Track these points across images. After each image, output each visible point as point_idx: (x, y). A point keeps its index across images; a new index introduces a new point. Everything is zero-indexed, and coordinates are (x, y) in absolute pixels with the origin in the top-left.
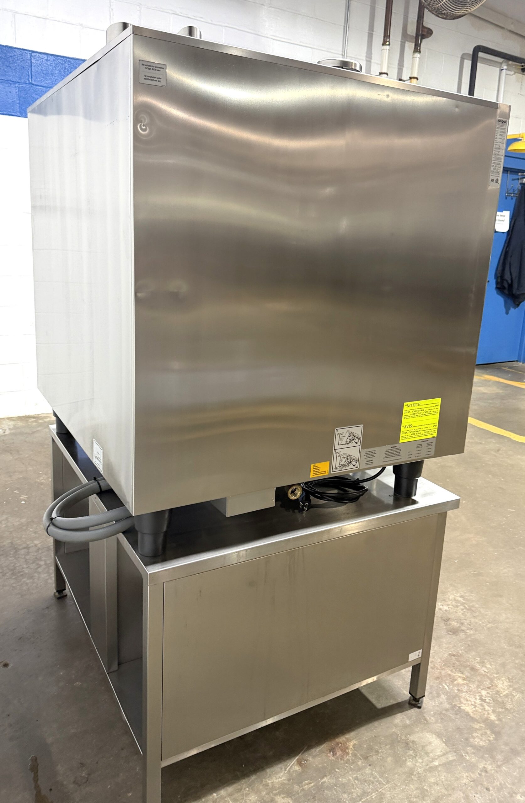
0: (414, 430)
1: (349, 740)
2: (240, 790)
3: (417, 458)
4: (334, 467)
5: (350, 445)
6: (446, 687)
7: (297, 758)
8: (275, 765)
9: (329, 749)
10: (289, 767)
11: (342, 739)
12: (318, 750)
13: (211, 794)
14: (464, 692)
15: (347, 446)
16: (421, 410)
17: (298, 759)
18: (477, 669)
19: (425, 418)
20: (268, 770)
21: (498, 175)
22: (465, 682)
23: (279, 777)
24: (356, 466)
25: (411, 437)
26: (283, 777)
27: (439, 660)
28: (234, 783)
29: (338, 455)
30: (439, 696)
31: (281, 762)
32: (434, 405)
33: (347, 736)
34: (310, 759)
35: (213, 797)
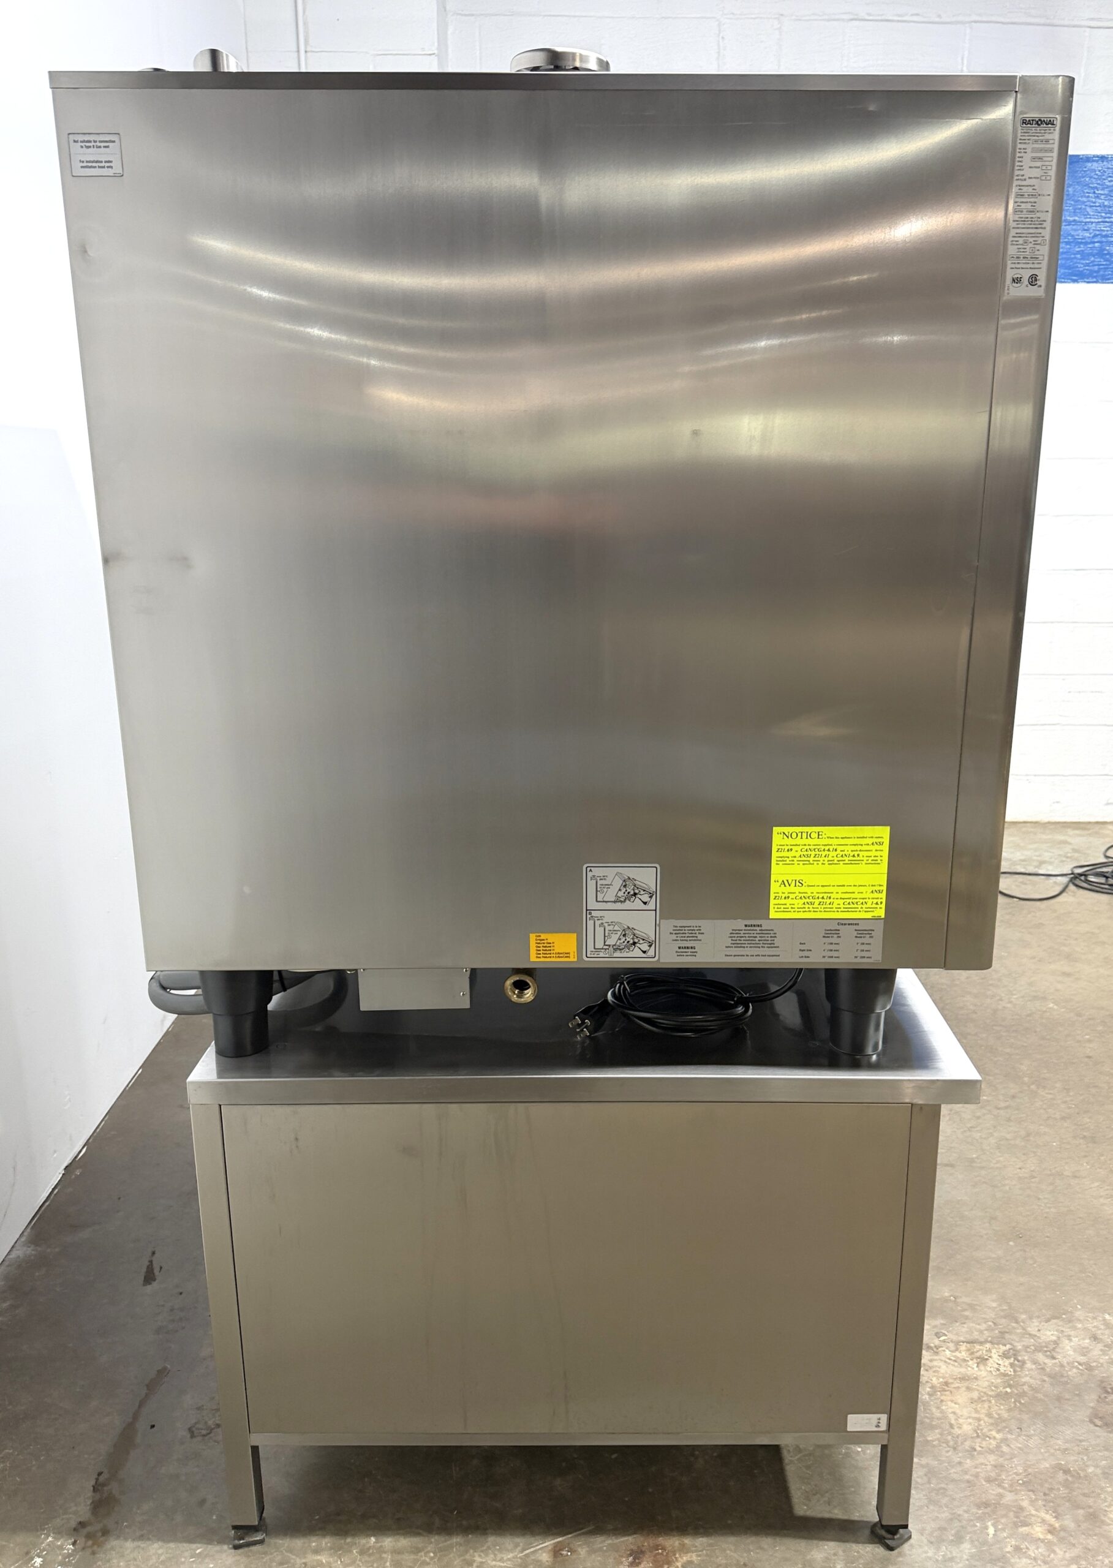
0: (809, 894)
1: (684, 1549)
2: (417, 1550)
3: (859, 960)
4: (590, 947)
5: (628, 905)
6: (991, 1531)
7: (560, 1539)
8: (511, 1535)
9: (632, 1550)
10: (532, 1550)
11: (672, 1542)
12: (610, 1541)
13: (369, 1536)
14: (1029, 1557)
15: (618, 906)
16: (827, 848)
17: (558, 1542)
18: (1103, 1522)
19: (841, 868)
20: (491, 1539)
21: (1036, 266)
22: (1050, 1537)
23: (501, 1560)
24: (651, 953)
25: (801, 909)
26: (509, 1562)
27: (1020, 1470)
28: (419, 1534)
29: (598, 923)
30: (959, 1539)
31: (524, 1535)
32: (870, 841)
33: (687, 1541)
34: (583, 1552)
35: (368, 1543)
